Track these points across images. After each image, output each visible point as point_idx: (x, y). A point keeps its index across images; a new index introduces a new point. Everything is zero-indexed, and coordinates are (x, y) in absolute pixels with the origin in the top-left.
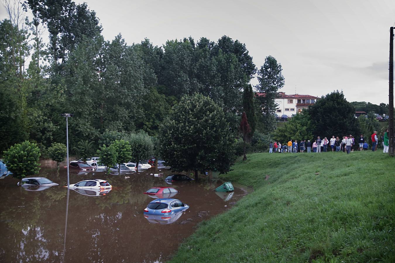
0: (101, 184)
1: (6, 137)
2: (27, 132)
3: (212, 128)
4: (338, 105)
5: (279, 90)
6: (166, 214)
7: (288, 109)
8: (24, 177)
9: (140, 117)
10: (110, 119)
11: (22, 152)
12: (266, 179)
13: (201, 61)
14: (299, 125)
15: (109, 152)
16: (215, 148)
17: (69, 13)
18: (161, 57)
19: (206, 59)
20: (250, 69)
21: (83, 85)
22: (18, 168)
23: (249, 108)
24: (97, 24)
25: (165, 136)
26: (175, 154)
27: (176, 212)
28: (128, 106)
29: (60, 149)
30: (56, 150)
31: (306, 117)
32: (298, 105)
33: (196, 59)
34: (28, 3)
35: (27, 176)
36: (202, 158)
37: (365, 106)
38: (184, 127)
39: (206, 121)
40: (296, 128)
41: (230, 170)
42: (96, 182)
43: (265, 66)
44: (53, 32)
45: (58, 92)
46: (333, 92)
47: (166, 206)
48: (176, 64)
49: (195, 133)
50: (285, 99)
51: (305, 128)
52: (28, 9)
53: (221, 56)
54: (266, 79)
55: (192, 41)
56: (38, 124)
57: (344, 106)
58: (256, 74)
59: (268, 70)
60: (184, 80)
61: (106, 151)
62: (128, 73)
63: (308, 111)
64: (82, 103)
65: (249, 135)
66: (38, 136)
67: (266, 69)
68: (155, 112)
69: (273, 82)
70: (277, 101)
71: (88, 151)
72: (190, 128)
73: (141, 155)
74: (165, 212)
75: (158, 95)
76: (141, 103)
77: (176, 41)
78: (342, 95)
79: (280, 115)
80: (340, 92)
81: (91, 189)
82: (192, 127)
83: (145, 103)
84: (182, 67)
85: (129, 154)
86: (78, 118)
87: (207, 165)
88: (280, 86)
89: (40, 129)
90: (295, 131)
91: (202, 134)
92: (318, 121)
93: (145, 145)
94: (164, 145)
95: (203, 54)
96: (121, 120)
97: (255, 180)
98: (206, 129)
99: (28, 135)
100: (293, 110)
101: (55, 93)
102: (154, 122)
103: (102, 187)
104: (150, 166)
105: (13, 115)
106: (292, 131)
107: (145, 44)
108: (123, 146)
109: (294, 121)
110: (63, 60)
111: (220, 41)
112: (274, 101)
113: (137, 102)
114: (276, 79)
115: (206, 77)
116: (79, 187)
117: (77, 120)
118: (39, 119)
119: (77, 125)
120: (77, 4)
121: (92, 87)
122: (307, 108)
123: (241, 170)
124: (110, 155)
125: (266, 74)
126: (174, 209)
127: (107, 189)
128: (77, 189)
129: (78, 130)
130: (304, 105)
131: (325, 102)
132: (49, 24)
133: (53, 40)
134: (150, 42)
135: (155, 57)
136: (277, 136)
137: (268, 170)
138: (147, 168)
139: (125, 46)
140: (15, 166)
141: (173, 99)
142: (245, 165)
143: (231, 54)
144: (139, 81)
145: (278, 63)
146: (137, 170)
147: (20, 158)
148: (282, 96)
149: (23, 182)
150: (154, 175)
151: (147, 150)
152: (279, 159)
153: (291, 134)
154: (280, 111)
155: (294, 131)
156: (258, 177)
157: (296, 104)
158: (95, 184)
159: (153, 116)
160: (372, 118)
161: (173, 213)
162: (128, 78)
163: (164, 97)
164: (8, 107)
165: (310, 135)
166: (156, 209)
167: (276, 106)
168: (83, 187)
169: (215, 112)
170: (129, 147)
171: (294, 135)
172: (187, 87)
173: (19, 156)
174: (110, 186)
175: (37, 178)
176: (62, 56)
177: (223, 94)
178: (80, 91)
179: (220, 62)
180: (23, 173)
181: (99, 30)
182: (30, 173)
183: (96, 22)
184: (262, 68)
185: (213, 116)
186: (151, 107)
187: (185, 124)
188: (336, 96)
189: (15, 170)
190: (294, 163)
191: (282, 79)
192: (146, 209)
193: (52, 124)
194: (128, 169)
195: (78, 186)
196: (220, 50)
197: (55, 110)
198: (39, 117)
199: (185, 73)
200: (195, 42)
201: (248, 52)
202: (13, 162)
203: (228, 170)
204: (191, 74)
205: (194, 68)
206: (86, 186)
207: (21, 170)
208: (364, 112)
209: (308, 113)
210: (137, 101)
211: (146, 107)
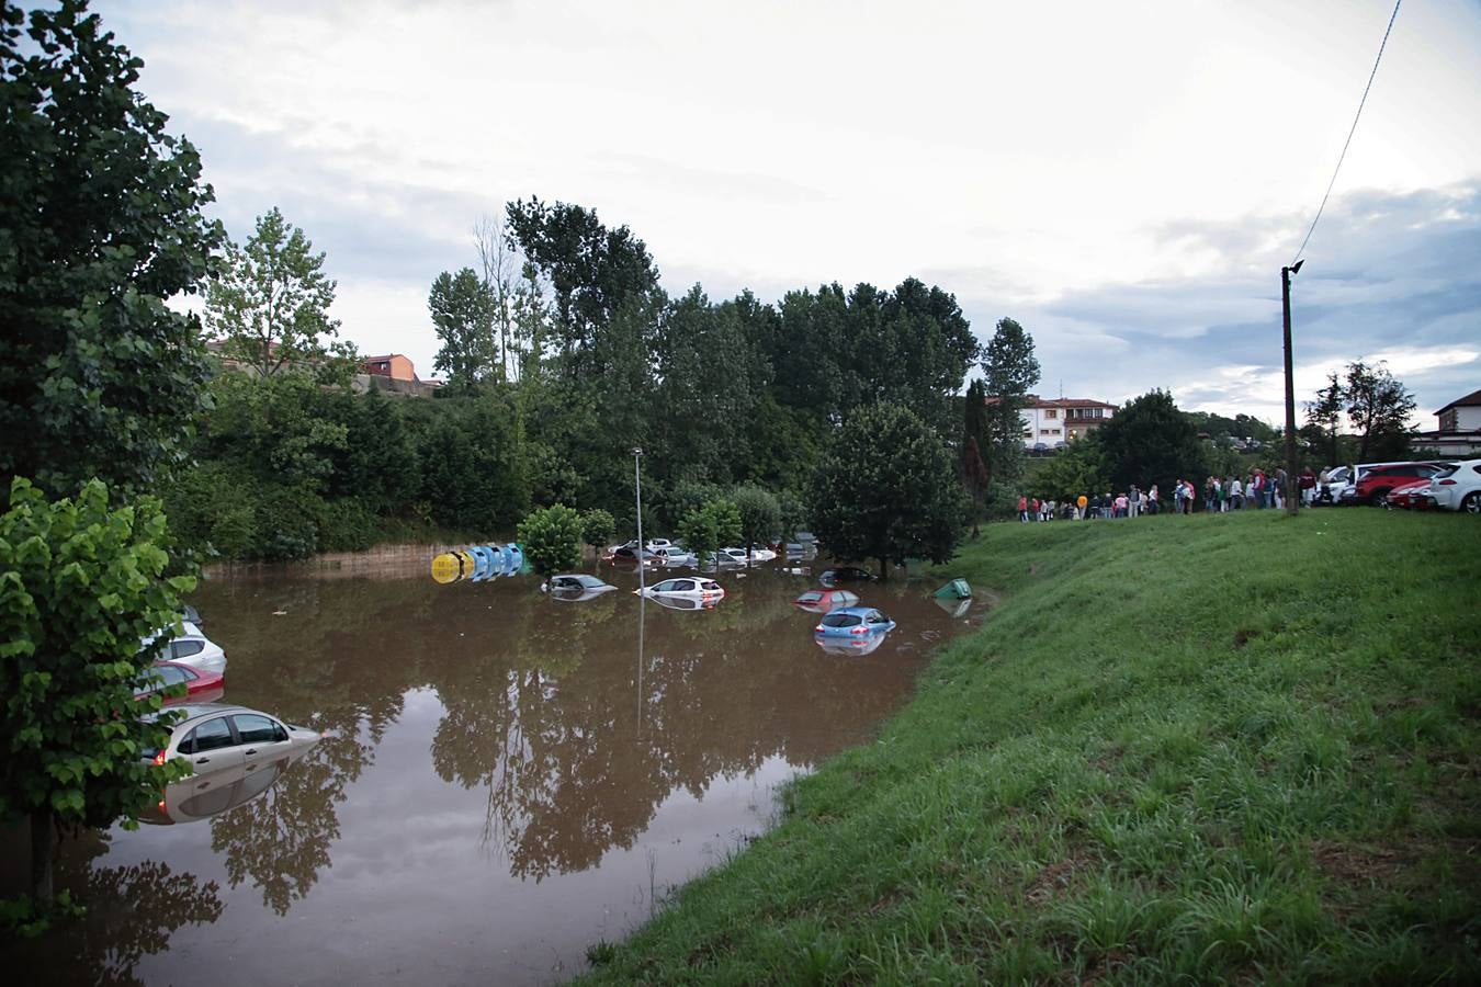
0: (704, 585)
1: (493, 499)
2: (528, 489)
3: (917, 471)
4: (1161, 420)
5: (1029, 391)
6: (860, 636)
7: (1047, 431)
8: (555, 574)
9: (741, 453)
10: (683, 459)
11: (553, 525)
12: (1033, 573)
13: (865, 334)
14: (1081, 463)
15: (704, 526)
16: (924, 512)
17: (594, 248)
18: (778, 328)
19: (874, 329)
20: (968, 346)
21: (630, 393)
22: (546, 556)
23: (978, 429)
24: (647, 266)
25: (820, 489)
26: (841, 525)
27: (877, 632)
28: (717, 431)
29: (601, 522)
30: (594, 523)
31: (1095, 446)
32: (1069, 422)
33: (852, 329)
34: (517, 235)
35: (562, 571)
36: (899, 533)
37: (1206, 422)
38: (859, 471)
39: (905, 457)
40: (1076, 469)
41: (955, 557)
42: (693, 583)
43: (996, 339)
44: (563, 287)
45: (585, 407)
46: (1149, 392)
47: (858, 621)
48: (814, 342)
49: (884, 481)
50: (1040, 410)
51: (1093, 469)
52: (517, 246)
53: (906, 322)
54: (1000, 367)
55: (838, 290)
56: (548, 473)
57: (1174, 421)
58: (980, 357)
59: (1004, 348)
60: (829, 374)
61: (697, 523)
62: (716, 364)
63: (1099, 433)
64: (627, 428)
65: (980, 485)
66: (548, 497)
67: (1000, 346)
68: (771, 443)
69: (1016, 374)
70: (1024, 414)
71: (649, 525)
72: (873, 471)
73: (758, 532)
74: (858, 632)
75: (779, 408)
76: (743, 426)
77: (806, 291)
78: (1169, 399)
79: (1030, 443)
80: (1164, 392)
81: (685, 595)
82: (877, 470)
83: (751, 425)
84: (825, 348)
85: (736, 529)
86: (620, 459)
87: (908, 546)
88: (1031, 381)
89: (551, 483)
90: (1073, 477)
91: (898, 484)
92: (1121, 452)
93: (765, 511)
94: (820, 508)
95: (868, 318)
96: (705, 462)
97: (1008, 576)
98: (905, 472)
99: (529, 495)
100: (1058, 431)
101: (579, 409)
102: (768, 465)
103: (706, 592)
104: (774, 555)
105: (504, 457)
106: (1066, 477)
107: (746, 302)
108: (725, 513)
109: (1070, 455)
110: (583, 343)
111: (899, 289)
112: (1018, 414)
113: (735, 423)
114: (1020, 366)
115: (874, 367)
116: (660, 593)
117: (619, 463)
118: (550, 463)
119: (619, 474)
120: (609, 229)
121: (648, 397)
122: (1095, 427)
123: (973, 557)
124: (706, 530)
125: (1001, 358)
126: (871, 626)
127: (715, 595)
128: (657, 597)
129: (621, 484)
130: (1080, 421)
131: (1134, 415)
132: (556, 272)
133: (563, 302)
134: (755, 297)
135: (766, 327)
136: (1035, 486)
137: (1032, 554)
138: (767, 559)
139: (709, 309)
140: (541, 553)
141: (808, 414)
142: (977, 546)
143: (926, 318)
144: (739, 380)
145: (1024, 332)
146: (749, 563)
147: (550, 536)
148: (1035, 403)
149: (554, 585)
150: (790, 571)
151: (769, 520)
152: (1052, 533)
153: (1064, 482)
154: (1029, 435)
155: (1070, 475)
156: (1014, 570)
157: (1063, 420)
158: (691, 586)
159: (768, 451)
160: (1225, 445)
161: (871, 634)
162: (717, 375)
163: (790, 411)
164: (494, 440)
165: (1105, 484)
166: (839, 626)
167: (1025, 424)
168: (668, 593)
169: (922, 438)
170: (735, 515)
171: (1072, 483)
172: (836, 388)
173: (548, 532)
174: (721, 591)
175: (578, 577)
176: (580, 335)
177: (912, 402)
178: (623, 403)
179: (903, 333)
180: (554, 566)
181: (652, 278)
182: (567, 567)
183: (646, 263)
184: (991, 345)
185: (917, 445)
186: (762, 433)
187: (861, 465)
188: (1155, 401)
189: (540, 560)
190: (1085, 539)
191: (1034, 367)
192: (820, 627)
193: (574, 473)
194: (732, 560)
195: (658, 590)
196: (903, 309)
197: (577, 444)
198: (549, 459)
199: (831, 359)
200: (846, 293)
201: (961, 311)
202: (537, 545)
203: (950, 556)
204: (844, 362)
205: (849, 350)
206: (673, 589)
207: (551, 559)
208: (1205, 434)
209: (1098, 437)
210: (735, 421)
211: (754, 433)
